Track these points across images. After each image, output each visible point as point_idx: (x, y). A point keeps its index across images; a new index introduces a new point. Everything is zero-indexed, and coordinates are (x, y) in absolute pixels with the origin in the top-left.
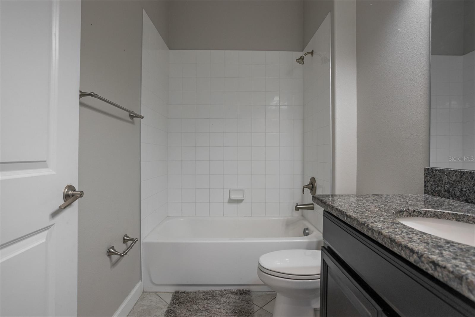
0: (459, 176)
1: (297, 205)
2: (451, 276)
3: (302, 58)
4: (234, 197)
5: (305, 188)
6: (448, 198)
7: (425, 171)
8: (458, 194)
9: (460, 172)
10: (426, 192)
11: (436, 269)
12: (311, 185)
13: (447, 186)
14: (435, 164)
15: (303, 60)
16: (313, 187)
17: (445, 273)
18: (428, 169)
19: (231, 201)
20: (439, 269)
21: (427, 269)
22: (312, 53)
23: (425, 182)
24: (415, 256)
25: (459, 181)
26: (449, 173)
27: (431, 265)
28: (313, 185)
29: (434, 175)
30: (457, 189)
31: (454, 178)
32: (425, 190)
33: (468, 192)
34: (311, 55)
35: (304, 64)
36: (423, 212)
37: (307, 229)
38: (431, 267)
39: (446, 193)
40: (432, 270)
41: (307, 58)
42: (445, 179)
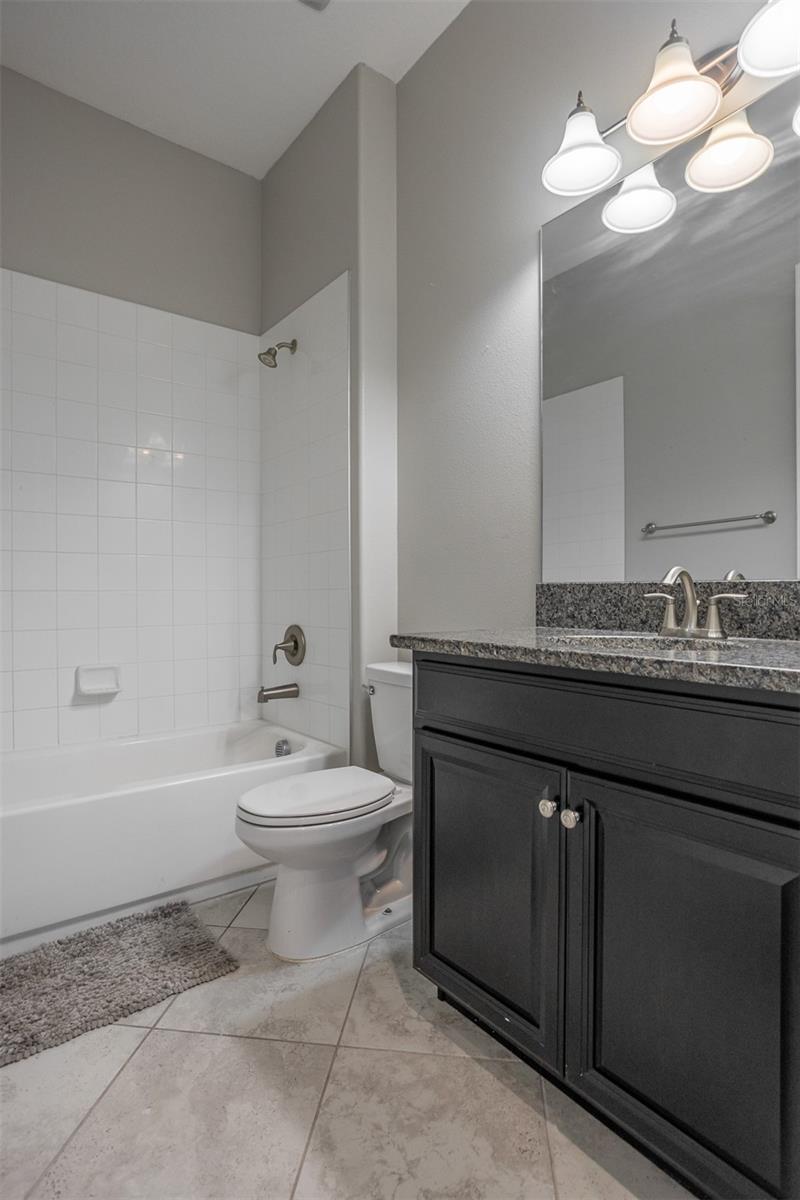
0: (587, 592)
1: (263, 690)
2: (681, 667)
3: (273, 352)
4: (89, 687)
5: (278, 650)
6: (573, 627)
7: (537, 588)
8: (586, 618)
9: (589, 585)
10: (539, 622)
11: (662, 667)
12: (293, 644)
13: (571, 609)
14: (549, 578)
15: (274, 356)
16: (296, 647)
17: (672, 667)
18: (542, 586)
19: (81, 699)
20: (665, 666)
21: (650, 672)
22: (293, 346)
23: (537, 607)
24: (633, 663)
25: (586, 600)
26: (573, 588)
27: (655, 665)
28: (296, 642)
29: (552, 595)
30: (584, 611)
31: (581, 595)
32: (537, 620)
33: (598, 613)
34: (288, 349)
35: (275, 366)
36: (568, 641)
37: (285, 742)
38: (656, 668)
39: (570, 620)
40: (657, 670)
41: (283, 354)
42: (568, 598)
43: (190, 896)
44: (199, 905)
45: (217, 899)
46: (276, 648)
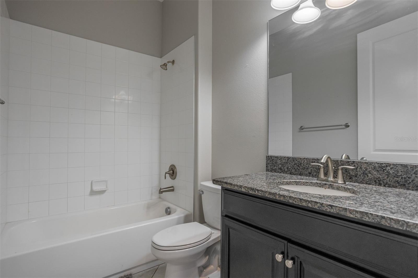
0: (286, 160)
1: (161, 189)
2: (341, 209)
3: (166, 65)
4: (96, 188)
5: (167, 174)
6: (281, 173)
7: (267, 157)
8: (286, 170)
9: (287, 157)
10: (267, 170)
11: (332, 208)
12: (172, 172)
13: (280, 166)
14: (270, 153)
15: (166, 66)
16: (173, 173)
17: (337, 209)
18: (269, 156)
19: (93, 193)
20: (334, 208)
21: (326, 209)
22: (173, 62)
23: (267, 164)
24: (318, 205)
25: (286, 163)
26: (281, 158)
27: (329, 207)
28: (173, 171)
29: (272, 160)
30: (285, 167)
31: (284, 161)
32: (267, 169)
33: (291, 168)
34: (171, 63)
35: (167, 70)
36: (282, 182)
37: (169, 208)
39: (279, 170)
40: (330, 209)
41: (169, 65)
42: (279, 162)
43: (133, 271)
44: (136, 274)
45: (143, 272)
46: (166, 173)
